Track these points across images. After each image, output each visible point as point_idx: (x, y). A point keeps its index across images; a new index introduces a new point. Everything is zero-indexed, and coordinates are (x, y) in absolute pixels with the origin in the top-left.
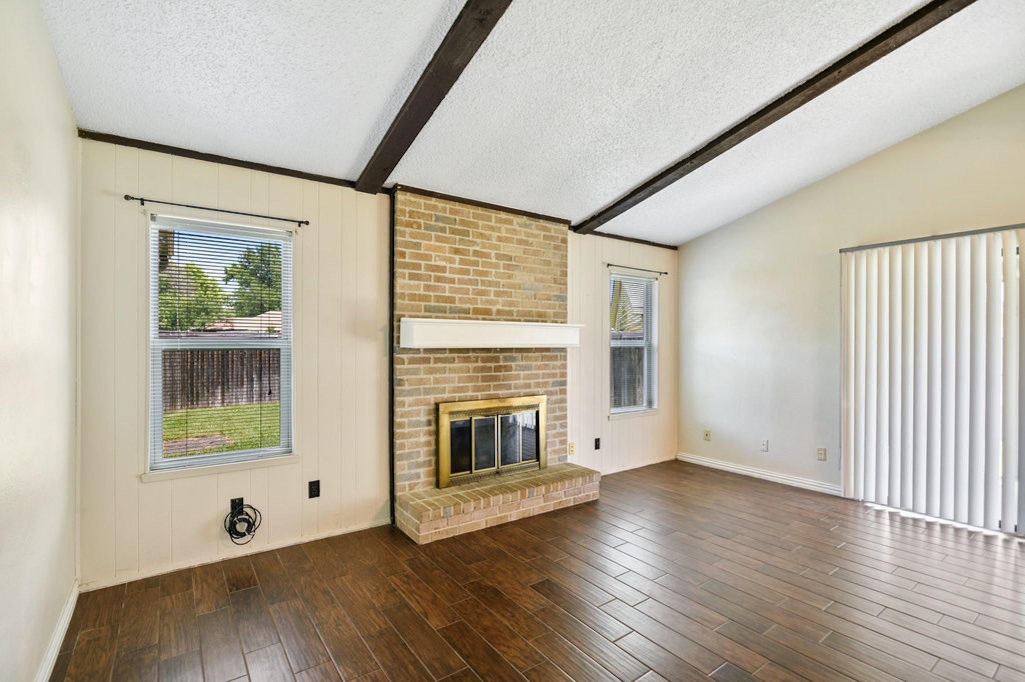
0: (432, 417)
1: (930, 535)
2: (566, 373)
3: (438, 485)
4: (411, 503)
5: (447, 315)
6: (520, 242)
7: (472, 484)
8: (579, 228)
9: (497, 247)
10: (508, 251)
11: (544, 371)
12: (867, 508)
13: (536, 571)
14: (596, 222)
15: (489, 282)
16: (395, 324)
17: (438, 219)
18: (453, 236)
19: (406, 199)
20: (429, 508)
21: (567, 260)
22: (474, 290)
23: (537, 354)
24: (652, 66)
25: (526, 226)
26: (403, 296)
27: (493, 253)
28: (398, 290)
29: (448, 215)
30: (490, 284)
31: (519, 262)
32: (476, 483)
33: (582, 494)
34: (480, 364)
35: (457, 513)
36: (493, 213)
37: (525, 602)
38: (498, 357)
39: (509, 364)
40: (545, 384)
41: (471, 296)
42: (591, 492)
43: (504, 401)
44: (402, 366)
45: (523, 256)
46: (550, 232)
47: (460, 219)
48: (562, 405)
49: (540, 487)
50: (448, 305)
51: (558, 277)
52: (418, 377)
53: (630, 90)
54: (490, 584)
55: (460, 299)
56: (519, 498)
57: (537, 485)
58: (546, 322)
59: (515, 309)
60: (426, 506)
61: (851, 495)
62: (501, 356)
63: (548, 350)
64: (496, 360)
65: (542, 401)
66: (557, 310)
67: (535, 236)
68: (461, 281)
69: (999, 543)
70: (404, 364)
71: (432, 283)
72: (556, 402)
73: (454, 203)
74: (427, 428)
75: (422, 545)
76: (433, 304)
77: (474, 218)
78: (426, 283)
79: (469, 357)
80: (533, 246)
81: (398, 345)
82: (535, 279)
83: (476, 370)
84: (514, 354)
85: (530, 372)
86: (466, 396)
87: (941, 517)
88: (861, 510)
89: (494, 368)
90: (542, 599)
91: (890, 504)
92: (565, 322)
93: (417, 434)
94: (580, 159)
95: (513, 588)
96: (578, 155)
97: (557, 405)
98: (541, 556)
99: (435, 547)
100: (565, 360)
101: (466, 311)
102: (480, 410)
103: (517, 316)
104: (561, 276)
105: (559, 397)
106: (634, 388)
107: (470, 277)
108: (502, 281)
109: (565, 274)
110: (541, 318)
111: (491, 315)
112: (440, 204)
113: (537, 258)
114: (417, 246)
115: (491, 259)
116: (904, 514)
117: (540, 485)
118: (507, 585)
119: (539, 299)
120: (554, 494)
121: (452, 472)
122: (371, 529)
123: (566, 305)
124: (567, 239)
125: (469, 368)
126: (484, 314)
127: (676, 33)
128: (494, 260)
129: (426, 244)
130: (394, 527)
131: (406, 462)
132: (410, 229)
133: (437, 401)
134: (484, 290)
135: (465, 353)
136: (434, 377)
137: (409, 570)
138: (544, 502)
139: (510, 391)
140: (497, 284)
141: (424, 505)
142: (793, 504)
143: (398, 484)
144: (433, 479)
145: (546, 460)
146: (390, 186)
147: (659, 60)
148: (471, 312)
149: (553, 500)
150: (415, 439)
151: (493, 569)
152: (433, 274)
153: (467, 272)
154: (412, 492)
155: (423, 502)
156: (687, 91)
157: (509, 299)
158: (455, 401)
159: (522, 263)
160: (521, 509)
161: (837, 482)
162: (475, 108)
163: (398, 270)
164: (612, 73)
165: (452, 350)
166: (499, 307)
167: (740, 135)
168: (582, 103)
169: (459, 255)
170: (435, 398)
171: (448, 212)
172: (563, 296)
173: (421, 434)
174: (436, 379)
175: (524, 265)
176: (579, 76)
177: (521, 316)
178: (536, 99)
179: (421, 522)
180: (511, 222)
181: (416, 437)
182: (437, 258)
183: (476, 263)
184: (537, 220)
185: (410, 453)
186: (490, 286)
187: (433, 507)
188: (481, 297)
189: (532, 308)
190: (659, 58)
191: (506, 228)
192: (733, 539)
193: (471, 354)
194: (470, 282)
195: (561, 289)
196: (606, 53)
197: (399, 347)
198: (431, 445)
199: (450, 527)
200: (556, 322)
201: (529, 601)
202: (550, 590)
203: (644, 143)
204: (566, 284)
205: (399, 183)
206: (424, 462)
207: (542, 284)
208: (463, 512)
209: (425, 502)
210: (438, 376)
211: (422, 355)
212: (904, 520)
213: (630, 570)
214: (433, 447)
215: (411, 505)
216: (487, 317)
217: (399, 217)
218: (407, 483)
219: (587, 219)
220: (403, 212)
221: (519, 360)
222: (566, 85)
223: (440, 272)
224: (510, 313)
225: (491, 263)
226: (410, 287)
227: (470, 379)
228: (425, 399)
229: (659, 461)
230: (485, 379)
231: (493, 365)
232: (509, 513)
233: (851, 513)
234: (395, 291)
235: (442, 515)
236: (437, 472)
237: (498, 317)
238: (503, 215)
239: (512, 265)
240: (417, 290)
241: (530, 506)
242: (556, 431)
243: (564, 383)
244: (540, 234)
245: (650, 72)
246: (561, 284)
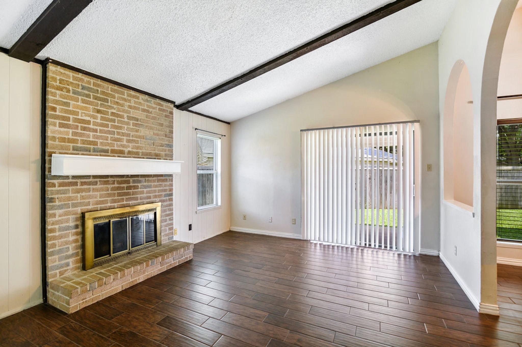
0: (79, 223)
1: (333, 251)
2: (172, 189)
3: (84, 268)
4: (62, 285)
5: (91, 153)
6: (144, 110)
7: (111, 263)
8: (179, 107)
9: (128, 112)
10: (136, 115)
11: (159, 188)
12: (311, 243)
13: (159, 312)
14: (189, 104)
15: (123, 133)
16: (47, 158)
17: (83, 88)
18: (96, 101)
19: (57, 70)
20: (77, 286)
21: (173, 124)
22: (112, 137)
23: (154, 178)
24: (227, 21)
25: (147, 101)
26: (54, 138)
27: (125, 115)
28: (49, 133)
29: (92, 86)
30: (123, 134)
31: (143, 123)
32: (114, 262)
33: (184, 258)
34: (116, 185)
35: (100, 286)
36: (126, 90)
37: (154, 336)
38: (129, 180)
39: (136, 184)
40: (160, 196)
41: (109, 142)
42: (188, 255)
43: (134, 208)
44: (53, 189)
45: (146, 119)
46: (163, 107)
47: (101, 91)
48: (170, 207)
49: (158, 258)
50: (92, 147)
51: (168, 133)
52: (67, 195)
53: (215, 32)
54: (128, 330)
55: (101, 143)
56: (145, 267)
57: (157, 257)
58: (160, 159)
59: (140, 151)
60: (75, 286)
61: (305, 238)
62: (131, 180)
63: (161, 176)
64: (128, 182)
65: (158, 207)
66: (167, 153)
67: (154, 108)
68: (101, 131)
69: (355, 250)
70: (55, 186)
71: (79, 131)
72: (166, 206)
73: (97, 79)
74: (74, 231)
75: (72, 314)
76: (79, 145)
77: (111, 91)
78: (74, 130)
79: (108, 181)
80: (152, 114)
81: (50, 173)
82: (154, 133)
83: (113, 189)
84: (140, 179)
85: (150, 189)
86: (106, 206)
87: (337, 243)
88: (309, 244)
89: (126, 187)
90: (166, 330)
91: (319, 240)
92: (172, 160)
93: (66, 236)
94: (183, 66)
95: (145, 328)
96: (182, 63)
97: (167, 208)
98: (162, 302)
99: (83, 313)
100: (172, 181)
101: (107, 151)
102: (116, 214)
103: (142, 155)
104: (169, 133)
105: (168, 203)
106: (205, 195)
107: (109, 129)
108: (132, 133)
109: (171, 132)
110: (157, 156)
111: (124, 154)
112: (86, 78)
113: (155, 121)
114: (67, 104)
115: (124, 119)
116: (324, 243)
117: (158, 257)
118: (140, 328)
119: (156, 146)
120: (167, 261)
121: (95, 258)
122: (24, 311)
123: (173, 150)
124: (173, 112)
125: (108, 188)
126: (120, 153)
127: (241, 6)
128: (126, 120)
129: (74, 104)
130: (46, 305)
131: (57, 256)
132: (60, 91)
133: (83, 211)
134: (119, 138)
135: (105, 178)
136: (80, 195)
137: (61, 336)
138: (161, 266)
139: (137, 201)
140: (128, 135)
141: (74, 285)
142: (284, 246)
143: (50, 273)
144: (80, 265)
145: (161, 240)
146: (43, 59)
147: (231, 19)
148: (109, 151)
149: (166, 264)
150: (65, 239)
151: (129, 319)
152: (79, 125)
153: (107, 126)
154: (62, 276)
155: (72, 282)
156: (243, 40)
157: (137, 145)
158: (97, 211)
159: (145, 123)
160: (146, 274)
161: (300, 233)
162: (116, 17)
163: (49, 120)
164: (205, 18)
165: (95, 177)
166: (130, 149)
167: (265, 69)
168: (187, 32)
169: (100, 114)
170: (81, 209)
171: (92, 84)
172: (170, 145)
173: (70, 235)
174: (83, 196)
175: (147, 124)
176: (187, 15)
177: (144, 155)
178: (159, 22)
179: (71, 298)
180: (138, 98)
181: (65, 237)
182: (83, 115)
183: (114, 121)
184: (155, 98)
185: (60, 249)
186: (123, 136)
187: (81, 285)
188: (117, 142)
189: (152, 151)
190: (232, 17)
191: (134, 101)
192: (263, 268)
193: (109, 179)
194: (109, 132)
195: (169, 140)
196: (204, 5)
197: (51, 174)
198: (78, 242)
199: (95, 296)
200: (167, 159)
201: (156, 334)
202: (169, 323)
203: (219, 64)
204: (172, 138)
205: (51, 58)
206: (73, 254)
207: (157, 137)
208: (105, 284)
209: (73, 283)
210: (84, 194)
211: (70, 180)
212: (324, 246)
213: (215, 298)
214: (80, 243)
215: (62, 287)
216: (121, 155)
217: (50, 81)
218: (58, 271)
219: (185, 102)
220: (55, 79)
221: (143, 182)
222: (178, 18)
223: (85, 124)
224: (137, 153)
225: (124, 121)
226: (60, 133)
227: (109, 195)
228: (73, 210)
229: (222, 233)
230: (119, 195)
231: (125, 185)
232: (138, 278)
233: (305, 246)
234: (46, 134)
235: (88, 290)
236: (83, 260)
237: (130, 156)
238: (132, 93)
239: (138, 124)
240: (66, 135)
241: (152, 270)
242: (167, 223)
243: (171, 195)
244: (157, 107)
245: (226, 24)
246: (169, 137)
